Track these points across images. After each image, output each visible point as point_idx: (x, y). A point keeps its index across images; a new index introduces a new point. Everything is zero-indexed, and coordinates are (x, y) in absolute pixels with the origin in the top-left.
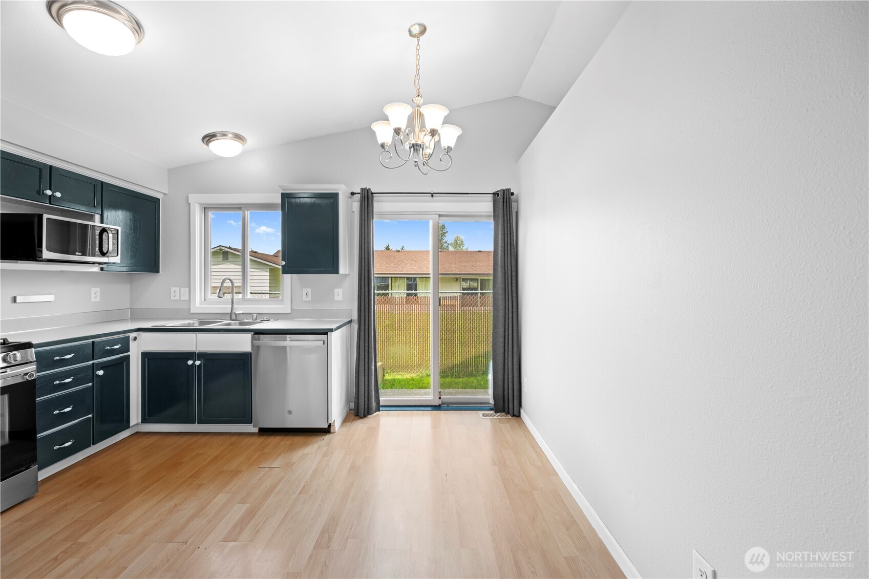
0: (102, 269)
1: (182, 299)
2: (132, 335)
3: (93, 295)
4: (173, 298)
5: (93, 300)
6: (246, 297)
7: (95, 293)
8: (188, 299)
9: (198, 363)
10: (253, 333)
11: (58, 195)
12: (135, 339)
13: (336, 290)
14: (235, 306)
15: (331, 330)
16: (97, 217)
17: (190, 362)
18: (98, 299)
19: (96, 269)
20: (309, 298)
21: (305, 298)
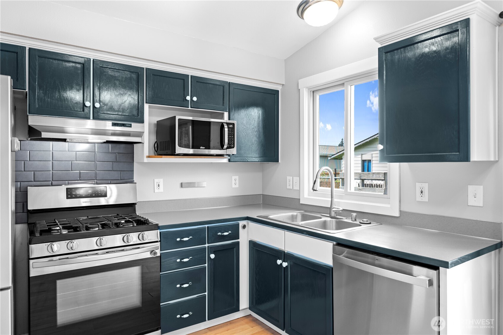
0: (229, 160)
1: (294, 189)
2: (241, 223)
3: (233, 182)
4: (288, 187)
5: (234, 186)
6: (349, 191)
7: (235, 180)
8: (299, 189)
9: (285, 264)
10: (335, 243)
11: (195, 99)
12: (244, 227)
13: (471, 189)
14: (335, 200)
15: (446, 265)
16: (226, 114)
17: (279, 262)
18: (237, 186)
19: (225, 160)
20: (426, 198)
21: (419, 198)
